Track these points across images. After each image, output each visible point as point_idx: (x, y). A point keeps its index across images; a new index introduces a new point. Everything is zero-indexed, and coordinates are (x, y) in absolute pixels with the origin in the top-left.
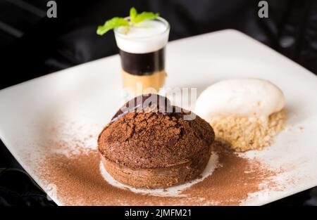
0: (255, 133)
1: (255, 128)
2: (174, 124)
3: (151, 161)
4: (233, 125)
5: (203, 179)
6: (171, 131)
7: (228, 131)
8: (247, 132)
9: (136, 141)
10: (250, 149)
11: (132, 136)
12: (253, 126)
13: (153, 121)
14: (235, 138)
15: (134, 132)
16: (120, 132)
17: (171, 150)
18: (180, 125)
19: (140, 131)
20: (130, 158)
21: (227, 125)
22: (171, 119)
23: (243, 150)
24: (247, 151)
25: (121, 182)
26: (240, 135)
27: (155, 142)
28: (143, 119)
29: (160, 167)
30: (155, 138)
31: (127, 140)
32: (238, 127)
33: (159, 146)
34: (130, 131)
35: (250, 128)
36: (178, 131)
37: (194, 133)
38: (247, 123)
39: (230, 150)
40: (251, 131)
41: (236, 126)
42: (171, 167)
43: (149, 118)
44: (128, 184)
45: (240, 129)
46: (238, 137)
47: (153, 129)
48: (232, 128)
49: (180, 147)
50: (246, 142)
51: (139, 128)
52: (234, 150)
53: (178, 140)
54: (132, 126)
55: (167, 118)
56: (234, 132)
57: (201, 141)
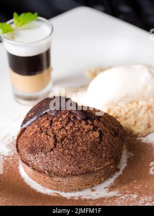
0: (148, 114)
1: (147, 110)
2: (91, 127)
3: (80, 168)
4: (127, 110)
5: (121, 171)
6: (91, 135)
7: (123, 117)
8: (141, 115)
9: (61, 150)
10: (150, 133)
11: (55, 146)
12: (144, 108)
13: (71, 128)
14: (133, 123)
15: (56, 141)
16: (41, 142)
17: (95, 153)
18: (97, 127)
19: (62, 140)
20: (59, 167)
21: (120, 111)
22: (87, 124)
23: (144, 135)
24: (147, 134)
25: (50, 188)
26: (136, 120)
27: (79, 148)
28: (61, 126)
29: (89, 172)
30: (78, 145)
31: (52, 150)
32: (132, 112)
33: (84, 151)
34: (52, 140)
35: (143, 111)
36: (97, 134)
37: (110, 133)
38: (139, 107)
39: (132, 136)
40: (144, 114)
41: (130, 111)
42: (99, 170)
43: (66, 125)
44: (57, 190)
45: (134, 113)
46: (136, 122)
47: (74, 136)
48: (127, 113)
49: (102, 149)
50: (145, 126)
51: (61, 137)
52: (136, 136)
53: (99, 142)
54: (52, 135)
55: (84, 122)
56: (130, 117)
57: (117, 138)
